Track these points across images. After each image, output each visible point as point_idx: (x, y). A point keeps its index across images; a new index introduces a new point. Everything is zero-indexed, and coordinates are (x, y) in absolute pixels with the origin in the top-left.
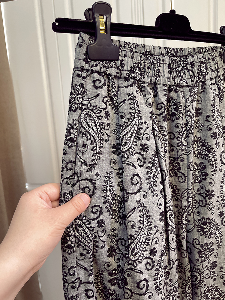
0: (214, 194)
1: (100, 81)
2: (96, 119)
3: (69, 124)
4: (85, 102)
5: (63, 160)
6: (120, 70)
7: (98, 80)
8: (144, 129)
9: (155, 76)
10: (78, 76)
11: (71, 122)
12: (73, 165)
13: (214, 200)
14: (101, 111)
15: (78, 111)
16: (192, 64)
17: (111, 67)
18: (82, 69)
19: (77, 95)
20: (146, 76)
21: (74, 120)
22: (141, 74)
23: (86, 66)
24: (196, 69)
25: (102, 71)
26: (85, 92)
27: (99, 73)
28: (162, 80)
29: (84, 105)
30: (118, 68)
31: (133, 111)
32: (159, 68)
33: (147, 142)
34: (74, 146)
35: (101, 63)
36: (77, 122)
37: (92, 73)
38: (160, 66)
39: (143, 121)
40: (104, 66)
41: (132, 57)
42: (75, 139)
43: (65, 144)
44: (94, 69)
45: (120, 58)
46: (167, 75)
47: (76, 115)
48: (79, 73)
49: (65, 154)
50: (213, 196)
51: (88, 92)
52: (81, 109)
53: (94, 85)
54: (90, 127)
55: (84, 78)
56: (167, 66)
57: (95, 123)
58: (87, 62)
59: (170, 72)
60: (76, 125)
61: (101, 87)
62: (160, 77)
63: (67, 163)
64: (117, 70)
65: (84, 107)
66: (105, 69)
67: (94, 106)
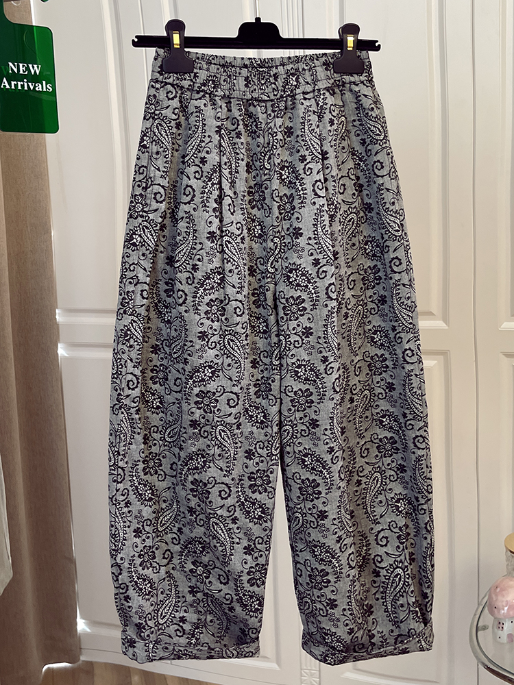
0: (302, 234)
1: (172, 93)
2: (167, 128)
3: (142, 131)
4: (157, 112)
5: (136, 165)
6: (194, 83)
7: (170, 91)
8: (206, 142)
9: (230, 89)
10: (152, 86)
11: (144, 130)
12: (145, 169)
13: (302, 241)
14: (171, 122)
15: (151, 119)
16: (276, 76)
17: (185, 79)
18: (157, 81)
19: (151, 105)
20: (219, 90)
21: (147, 128)
22: (214, 88)
23: (161, 78)
24: (280, 82)
25: (175, 83)
26: (157, 102)
27: (173, 85)
28: (236, 94)
29: (156, 115)
30: (191, 80)
31: (198, 124)
32: (235, 81)
33: (207, 156)
34: (147, 152)
35: (175, 75)
36: (149, 130)
37: (165, 85)
38: (235, 79)
39: (207, 135)
40: (178, 79)
41: (208, 70)
42: (148, 146)
43: (139, 150)
44: (167, 81)
45: (195, 71)
46: (243, 88)
47: (148, 124)
48: (154, 84)
49: (138, 159)
50: (301, 235)
51: (161, 103)
52: (153, 118)
53: (167, 96)
54: (162, 135)
55: (157, 89)
56: (244, 78)
57: (166, 132)
58: (161, 74)
59: (246, 86)
60: (148, 132)
61: (172, 99)
62: (234, 91)
63: (140, 168)
64: (189, 83)
65: (156, 117)
66: (178, 82)
67: (164, 117)
